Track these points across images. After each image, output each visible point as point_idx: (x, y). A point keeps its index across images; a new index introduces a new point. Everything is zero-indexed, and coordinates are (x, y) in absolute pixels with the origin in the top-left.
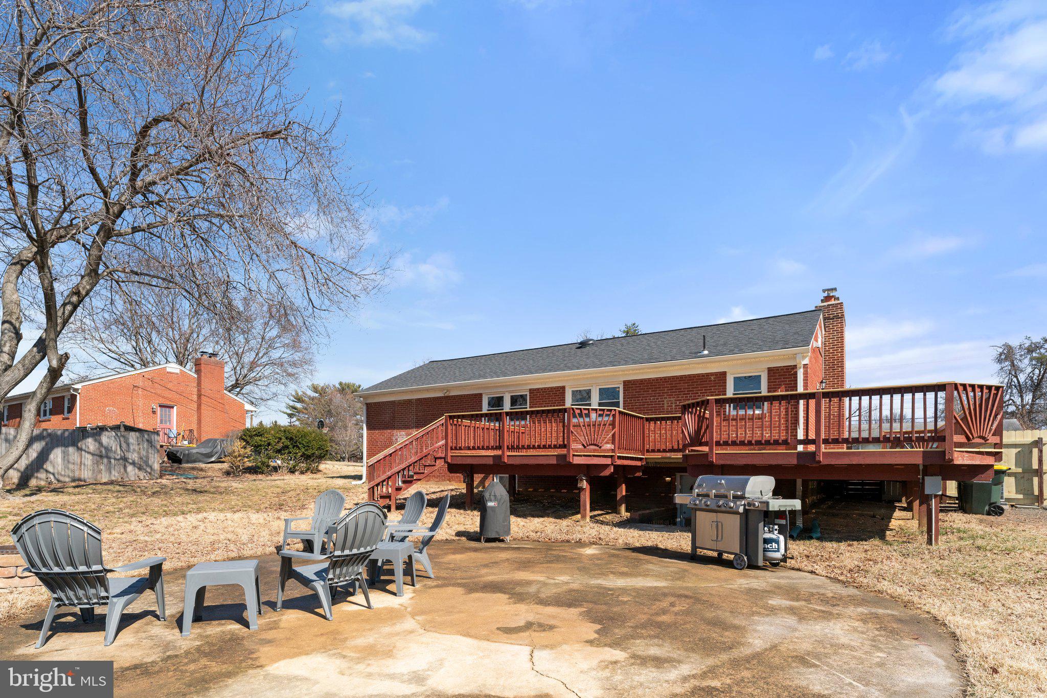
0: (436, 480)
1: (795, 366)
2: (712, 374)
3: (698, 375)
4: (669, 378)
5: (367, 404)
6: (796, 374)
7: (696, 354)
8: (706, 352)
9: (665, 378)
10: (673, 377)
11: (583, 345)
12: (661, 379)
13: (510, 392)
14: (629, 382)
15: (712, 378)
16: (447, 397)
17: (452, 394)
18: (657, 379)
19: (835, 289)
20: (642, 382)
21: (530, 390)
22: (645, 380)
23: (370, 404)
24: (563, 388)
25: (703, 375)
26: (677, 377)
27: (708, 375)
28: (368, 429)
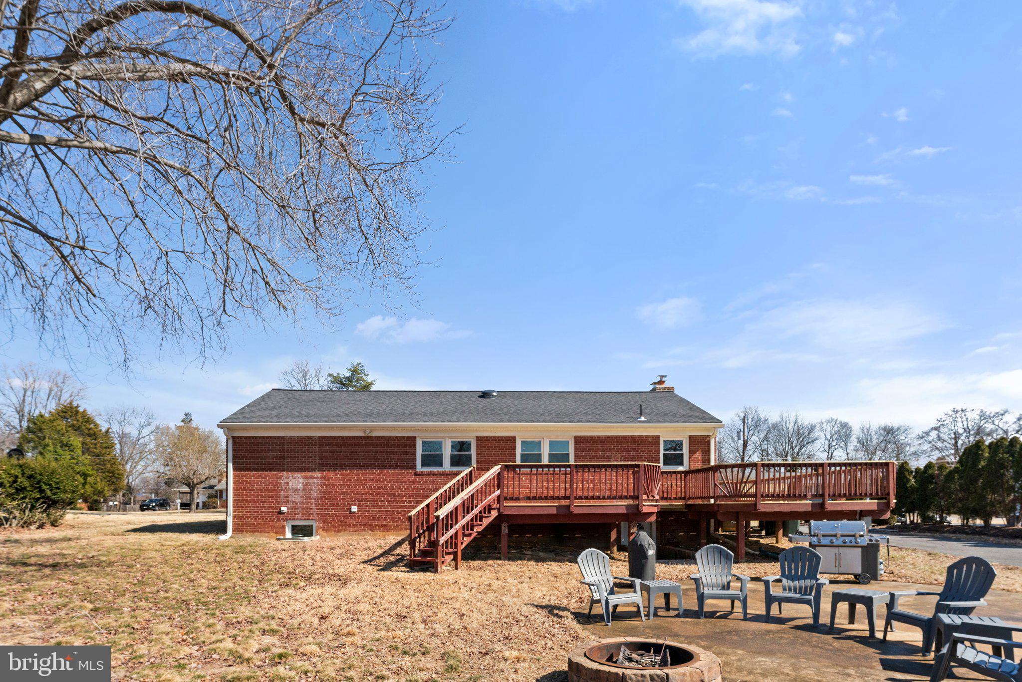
0: (351, 530)
1: (709, 436)
2: (649, 437)
3: (639, 437)
4: (616, 437)
5: (234, 438)
6: (709, 442)
7: (635, 419)
8: (643, 419)
9: (612, 437)
10: (619, 437)
11: (485, 395)
12: (609, 437)
13: (450, 437)
14: (580, 437)
15: (650, 440)
16: (368, 437)
17: (375, 434)
18: (605, 437)
19: (666, 376)
20: (592, 438)
21: (477, 437)
22: (594, 437)
23: (238, 437)
24: (514, 438)
25: (643, 437)
26: (622, 437)
27: (647, 437)
28: (235, 469)
